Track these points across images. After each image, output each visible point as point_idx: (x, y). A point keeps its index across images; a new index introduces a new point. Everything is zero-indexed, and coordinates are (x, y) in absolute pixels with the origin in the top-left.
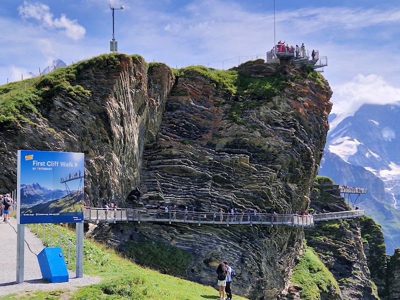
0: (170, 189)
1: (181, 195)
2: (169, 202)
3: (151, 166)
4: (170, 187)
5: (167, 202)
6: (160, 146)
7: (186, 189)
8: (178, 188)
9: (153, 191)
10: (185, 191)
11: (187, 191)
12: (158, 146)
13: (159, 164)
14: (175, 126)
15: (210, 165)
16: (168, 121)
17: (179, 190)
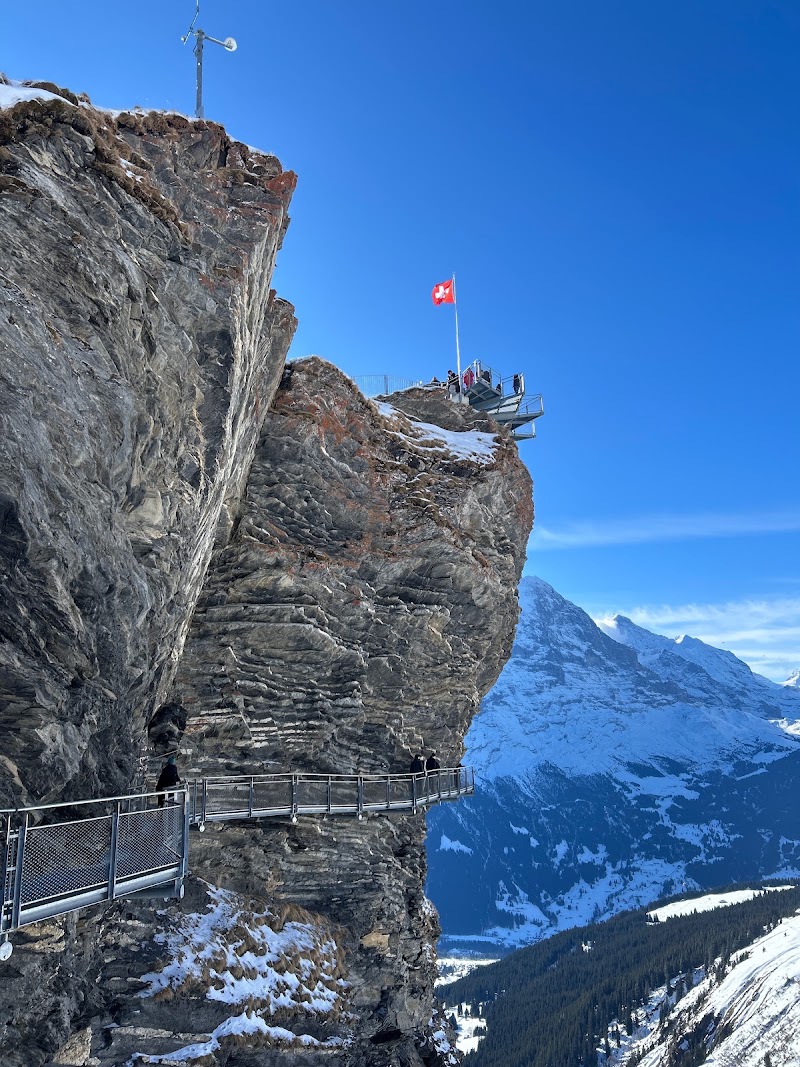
0: (260, 699)
1: (293, 719)
2: (265, 744)
3: (209, 625)
4: (259, 693)
5: (258, 745)
6: (246, 559)
7: (305, 702)
8: (280, 699)
9: (219, 706)
10: (300, 706)
11: (307, 706)
12: (241, 558)
13: (235, 618)
14: (283, 505)
15: (365, 629)
16: (266, 489)
17: (285, 703)
